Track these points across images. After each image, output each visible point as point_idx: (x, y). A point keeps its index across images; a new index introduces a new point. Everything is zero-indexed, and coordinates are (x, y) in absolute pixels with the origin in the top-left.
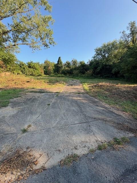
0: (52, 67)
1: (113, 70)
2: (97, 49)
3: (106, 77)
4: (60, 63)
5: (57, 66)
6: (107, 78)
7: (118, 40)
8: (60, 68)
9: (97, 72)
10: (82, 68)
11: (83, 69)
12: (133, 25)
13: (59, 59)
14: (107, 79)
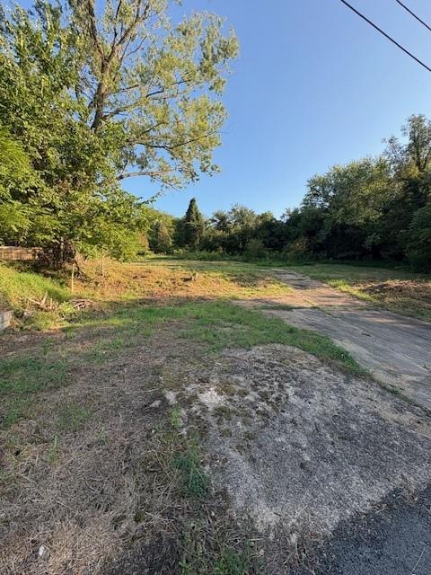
0: (167, 227)
1: (369, 241)
2: (314, 181)
3: (343, 259)
4: (194, 217)
5: (187, 227)
6: (347, 261)
7: (374, 158)
8: (195, 230)
9: (318, 244)
10: (267, 233)
11: (271, 235)
12: (417, 123)
13: (191, 206)
14: (348, 264)
